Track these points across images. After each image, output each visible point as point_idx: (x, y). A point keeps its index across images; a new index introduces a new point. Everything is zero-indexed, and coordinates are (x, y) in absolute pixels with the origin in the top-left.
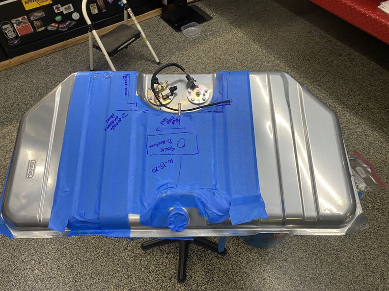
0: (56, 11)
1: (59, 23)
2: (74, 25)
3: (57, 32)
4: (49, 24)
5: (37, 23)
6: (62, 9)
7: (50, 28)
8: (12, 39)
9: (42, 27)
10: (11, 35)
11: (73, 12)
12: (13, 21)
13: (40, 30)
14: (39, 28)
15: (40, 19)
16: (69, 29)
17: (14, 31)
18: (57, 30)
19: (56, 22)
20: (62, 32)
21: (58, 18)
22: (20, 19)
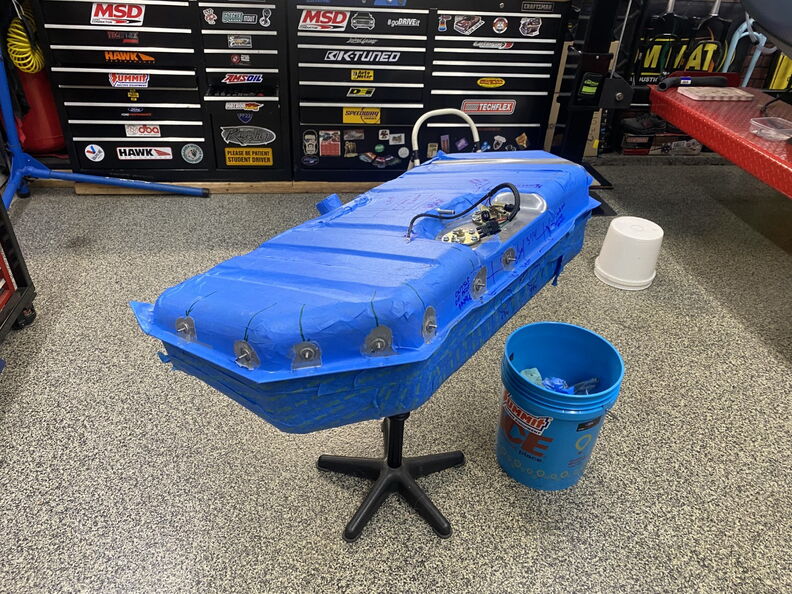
0: (381, 137)
1: (378, 155)
2: (397, 164)
3: (370, 165)
4: (364, 152)
5: (349, 146)
6: (390, 137)
7: (362, 158)
8: (309, 156)
9: (353, 152)
10: (310, 150)
11: (402, 146)
12: (322, 133)
13: (348, 156)
14: (349, 152)
15: (356, 141)
16: (388, 167)
17: (317, 146)
18: (370, 164)
19: (374, 152)
20: (377, 168)
21: (380, 148)
22: (331, 133)
